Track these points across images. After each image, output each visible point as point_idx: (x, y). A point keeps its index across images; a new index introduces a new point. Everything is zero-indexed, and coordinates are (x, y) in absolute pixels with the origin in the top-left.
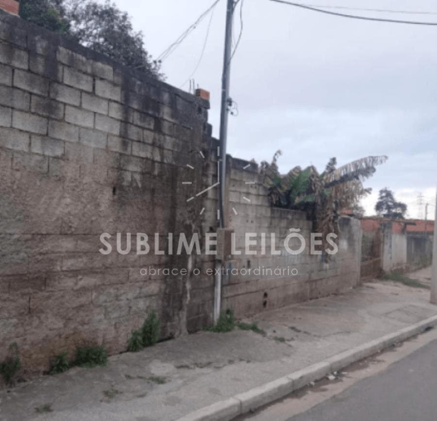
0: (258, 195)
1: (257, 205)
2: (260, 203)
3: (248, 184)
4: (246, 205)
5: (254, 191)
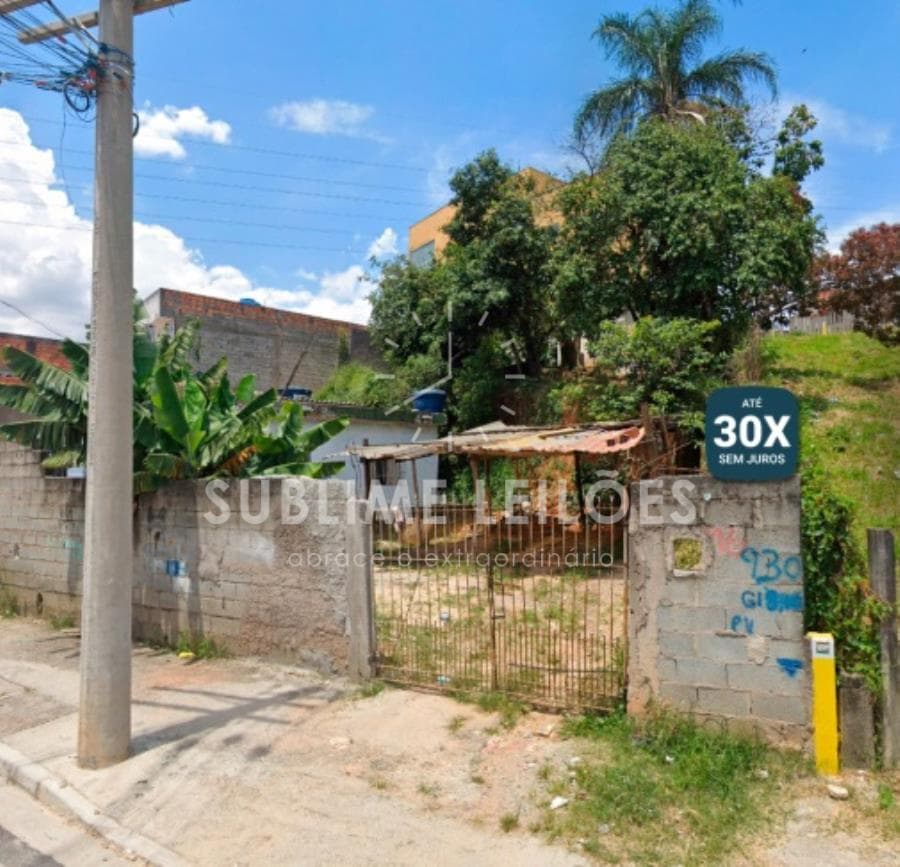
0: (26, 464)
1: (25, 478)
2: (28, 474)
3: (12, 452)
4: (12, 479)
5: (20, 461)
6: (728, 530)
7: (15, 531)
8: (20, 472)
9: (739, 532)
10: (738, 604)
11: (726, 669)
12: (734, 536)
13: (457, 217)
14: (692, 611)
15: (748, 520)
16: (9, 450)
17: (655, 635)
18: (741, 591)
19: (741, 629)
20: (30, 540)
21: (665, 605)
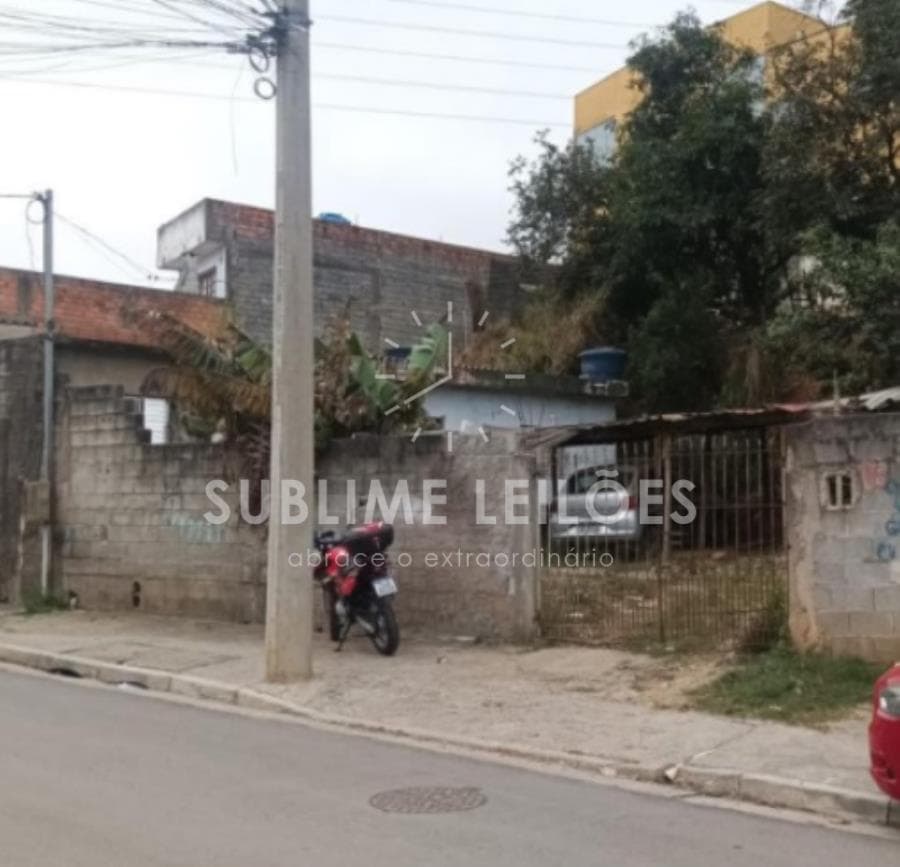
0: (116, 430)
1: (115, 446)
2: (120, 442)
3: (97, 416)
4: (96, 448)
5: (107, 426)
6: (874, 466)
7: (101, 510)
8: (109, 440)
9: (883, 467)
10: (883, 533)
11: (873, 593)
12: (879, 470)
13: (644, 106)
14: (844, 541)
15: (890, 455)
16: (92, 413)
17: (811, 567)
18: (885, 520)
19: (886, 554)
20: (123, 520)
21: (819, 538)
